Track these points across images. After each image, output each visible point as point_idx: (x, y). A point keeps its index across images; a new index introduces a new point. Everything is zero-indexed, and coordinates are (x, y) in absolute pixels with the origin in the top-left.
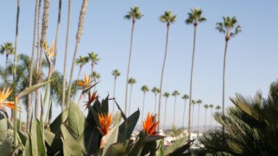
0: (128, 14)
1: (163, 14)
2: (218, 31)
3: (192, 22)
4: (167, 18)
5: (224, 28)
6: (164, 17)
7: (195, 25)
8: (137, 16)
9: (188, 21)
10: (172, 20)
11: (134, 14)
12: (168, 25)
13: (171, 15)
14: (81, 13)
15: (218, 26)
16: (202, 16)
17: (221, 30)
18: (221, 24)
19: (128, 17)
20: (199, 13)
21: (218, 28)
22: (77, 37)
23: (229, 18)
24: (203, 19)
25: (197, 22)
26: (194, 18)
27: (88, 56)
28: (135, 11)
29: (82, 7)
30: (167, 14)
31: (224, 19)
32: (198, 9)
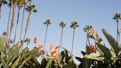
0: (45, 22)
1: (61, 23)
2: (84, 31)
3: (73, 27)
4: (62, 25)
5: (87, 30)
6: (61, 24)
7: (74, 28)
8: (49, 23)
9: (71, 26)
10: (64, 26)
11: (48, 22)
12: (63, 28)
13: (64, 23)
14: (28, 20)
15: (84, 29)
16: (77, 25)
17: (85, 31)
18: (85, 28)
19: (45, 23)
20: (76, 23)
21: (84, 30)
22: (26, 30)
23: (88, 26)
24: (78, 26)
25: (75, 27)
26: (74, 25)
27: (26, 40)
28: (48, 21)
29: (29, 17)
30: (62, 23)
31: (87, 26)
32: (76, 22)
